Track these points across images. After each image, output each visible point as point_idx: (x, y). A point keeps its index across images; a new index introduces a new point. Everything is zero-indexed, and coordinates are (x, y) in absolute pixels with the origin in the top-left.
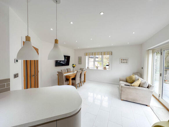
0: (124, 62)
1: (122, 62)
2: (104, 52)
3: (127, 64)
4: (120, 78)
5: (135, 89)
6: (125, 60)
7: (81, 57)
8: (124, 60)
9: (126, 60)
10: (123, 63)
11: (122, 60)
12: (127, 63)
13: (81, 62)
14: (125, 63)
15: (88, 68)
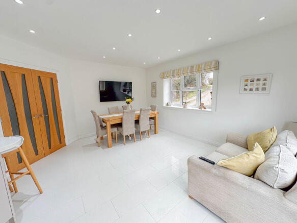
0: (254, 87)
1: (248, 88)
2: (199, 65)
3: (264, 92)
4: (228, 135)
5: (225, 178)
6: (258, 80)
7: (156, 83)
8: (255, 82)
9: (262, 82)
10: (251, 90)
11: (249, 83)
12: (264, 89)
13: (155, 93)
14: (257, 89)
15: (167, 105)
